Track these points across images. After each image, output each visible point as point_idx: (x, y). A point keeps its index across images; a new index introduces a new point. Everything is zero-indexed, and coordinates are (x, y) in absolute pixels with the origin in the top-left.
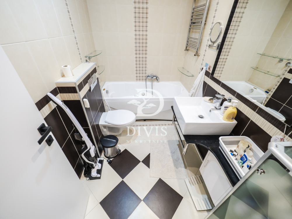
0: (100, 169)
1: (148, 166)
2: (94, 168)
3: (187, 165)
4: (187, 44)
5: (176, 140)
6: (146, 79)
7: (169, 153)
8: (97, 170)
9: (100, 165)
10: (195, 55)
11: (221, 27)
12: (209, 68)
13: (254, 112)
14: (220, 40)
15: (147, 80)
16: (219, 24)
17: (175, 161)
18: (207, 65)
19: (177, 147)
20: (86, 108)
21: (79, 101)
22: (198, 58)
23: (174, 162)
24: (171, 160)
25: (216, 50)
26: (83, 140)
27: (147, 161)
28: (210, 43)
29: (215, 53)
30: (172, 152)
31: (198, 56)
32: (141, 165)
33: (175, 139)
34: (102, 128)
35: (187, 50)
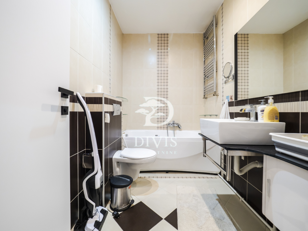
0: (100, 221)
1: (176, 226)
2: (92, 217)
3: (240, 228)
4: (205, 93)
5: (214, 194)
6: (167, 128)
7: (206, 209)
8: (96, 222)
9: (102, 216)
10: (214, 95)
11: (231, 64)
12: (231, 98)
13: (298, 102)
14: (233, 72)
15: (169, 128)
16: (228, 63)
17: (217, 220)
18: (227, 97)
19: (217, 202)
20: (105, 123)
21: (101, 113)
22: (217, 98)
23: (217, 223)
24: (212, 219)
25: (232, 81)
26: (92, 156)
27: (173, 219)
28: (225, 79)
29: (232, 84)
30: (210, 208)
31: (216, 95)
32: (163, 223)
33: (211, 193)
34: (115, 164)
35: (205, 97)
